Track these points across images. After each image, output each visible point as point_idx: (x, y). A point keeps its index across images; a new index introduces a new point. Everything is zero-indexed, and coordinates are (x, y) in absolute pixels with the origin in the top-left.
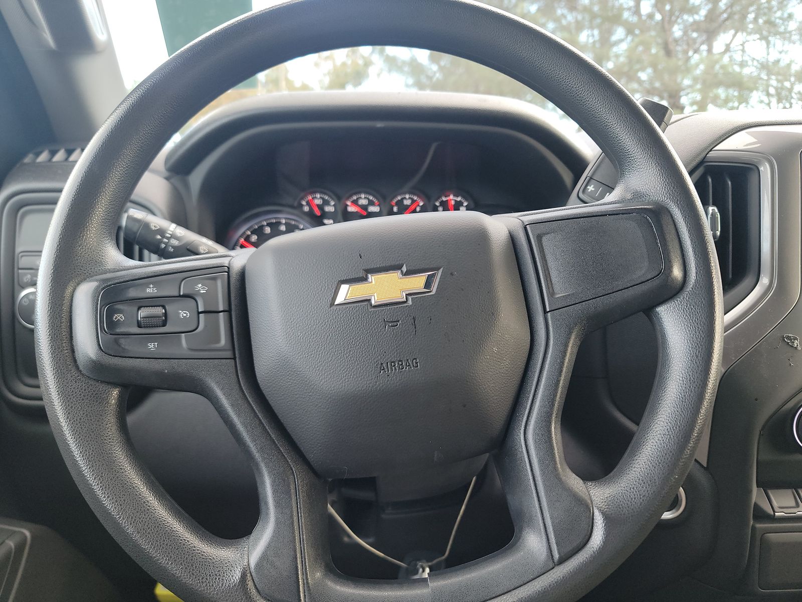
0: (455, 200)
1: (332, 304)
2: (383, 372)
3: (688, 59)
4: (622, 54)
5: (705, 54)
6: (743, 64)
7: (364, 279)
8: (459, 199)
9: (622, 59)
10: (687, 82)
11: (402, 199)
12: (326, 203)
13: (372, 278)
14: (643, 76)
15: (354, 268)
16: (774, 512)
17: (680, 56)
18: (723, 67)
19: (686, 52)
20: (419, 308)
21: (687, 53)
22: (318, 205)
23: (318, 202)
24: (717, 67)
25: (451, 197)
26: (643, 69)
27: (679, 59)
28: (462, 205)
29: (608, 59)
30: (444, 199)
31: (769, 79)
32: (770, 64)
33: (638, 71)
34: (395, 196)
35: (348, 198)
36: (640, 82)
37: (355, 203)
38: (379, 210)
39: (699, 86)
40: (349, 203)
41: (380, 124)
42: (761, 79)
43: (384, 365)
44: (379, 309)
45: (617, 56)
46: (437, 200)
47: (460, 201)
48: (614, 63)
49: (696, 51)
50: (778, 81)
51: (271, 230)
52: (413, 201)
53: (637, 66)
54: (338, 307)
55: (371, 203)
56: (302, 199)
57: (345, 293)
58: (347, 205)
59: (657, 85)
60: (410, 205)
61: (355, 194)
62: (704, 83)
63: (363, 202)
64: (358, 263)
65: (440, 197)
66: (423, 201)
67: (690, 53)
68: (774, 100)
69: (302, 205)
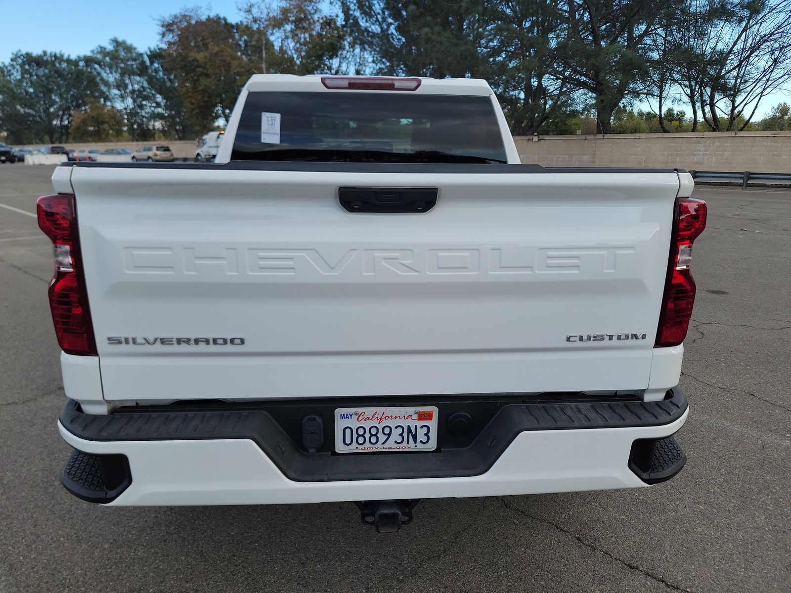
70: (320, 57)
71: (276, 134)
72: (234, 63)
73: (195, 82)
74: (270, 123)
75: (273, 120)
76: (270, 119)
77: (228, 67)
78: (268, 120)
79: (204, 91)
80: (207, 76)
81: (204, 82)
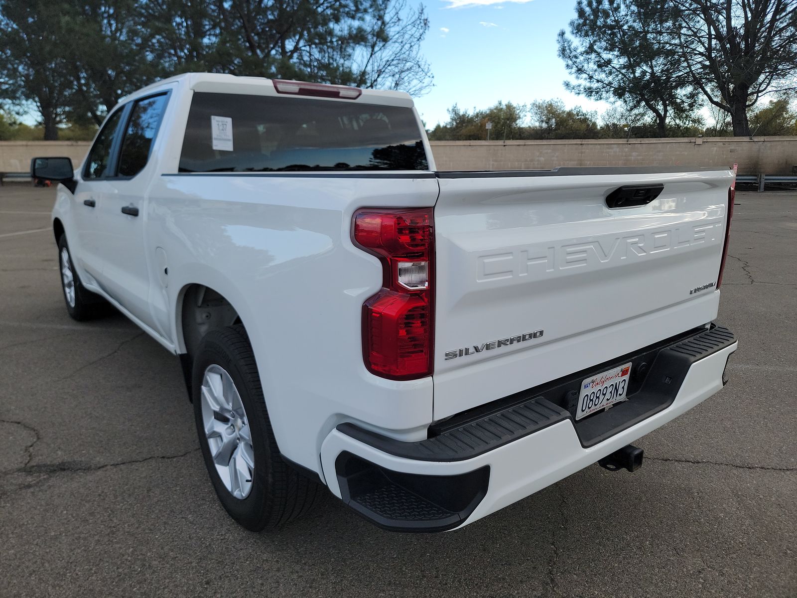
71: (229, 140)
74: (221, 128)
75: (224, 124)
76: (220, 124)
78: (218, 125)
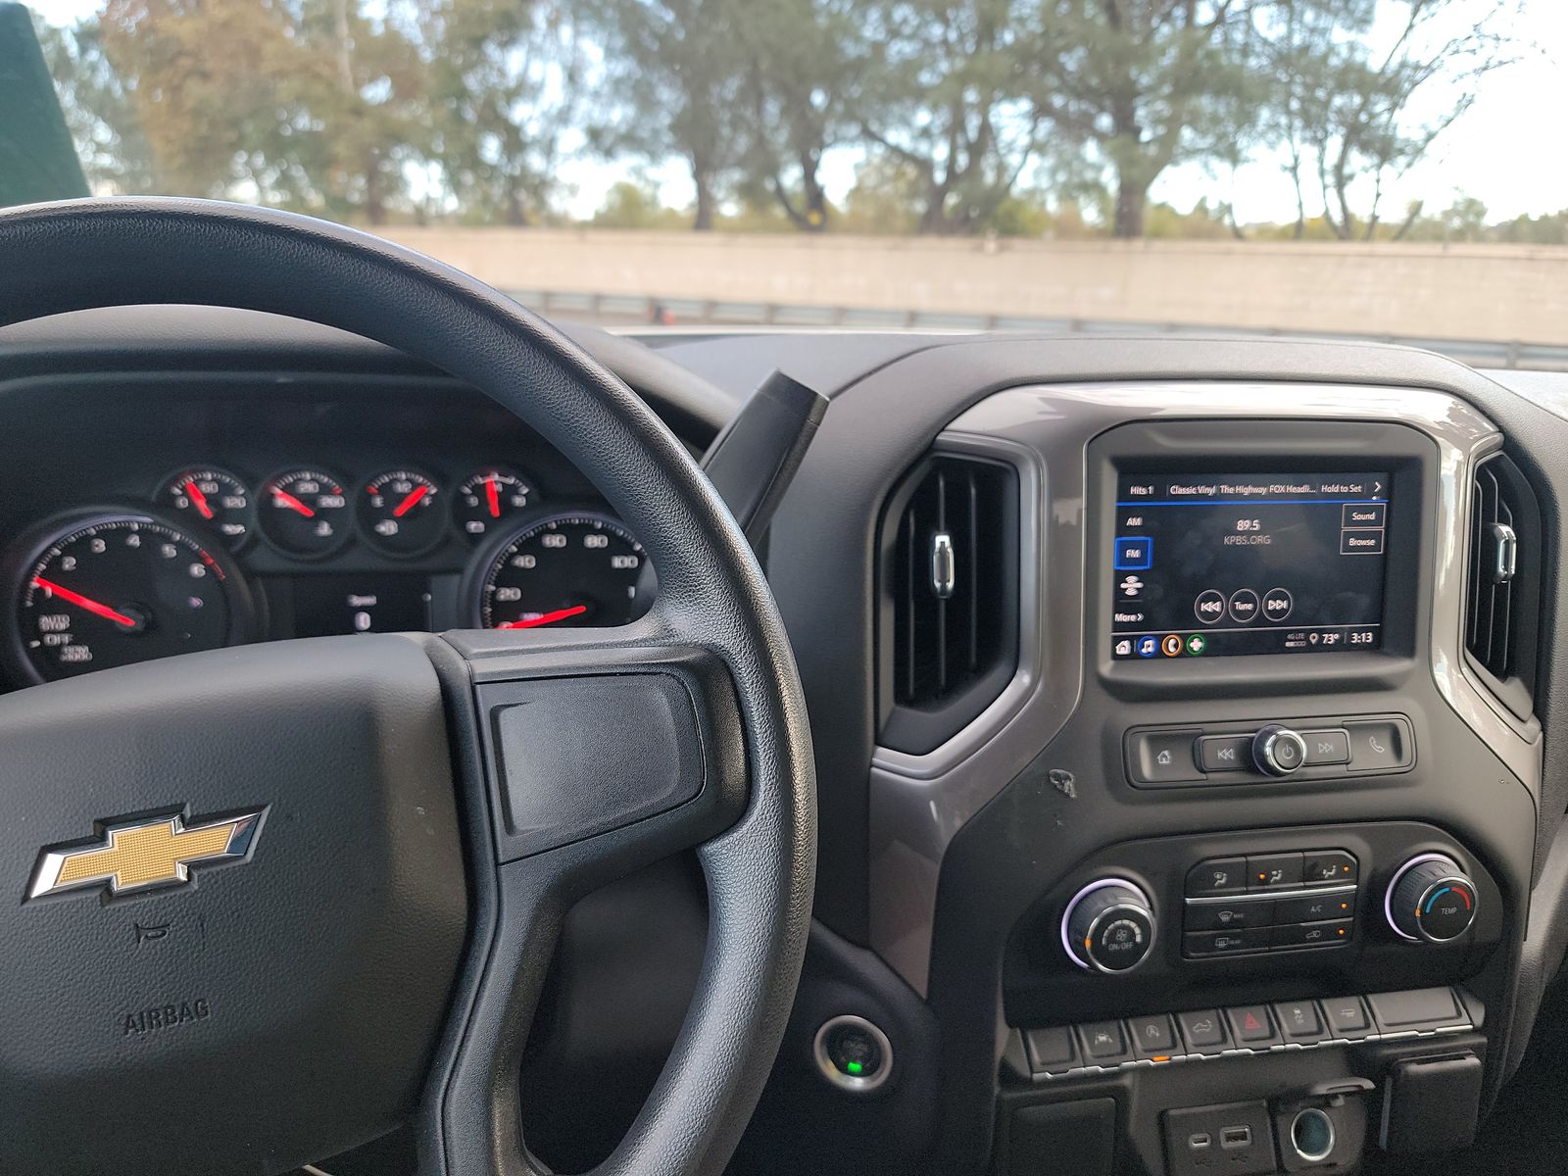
0: (503, 484)
1: (26, 898)
2: (133, 1034)
3: (1151, 33)
4: (1030, 16)
5: (1180, 24)
6: (1246, 51)
7: (100, 839)
8: (511, 481)
9: (1035, 26)
10: (1145, 80)
11: (392, 481)
12: (226, 490)
13: (115, 835)
14: (1071, 62)
15: (76, 818)
16: (1032, 1072)
17: (1136, 25)
18: (1211, 55)
19: (1146, 19)
20: (214, 896)
21: (1149, 20)
22: (207, 496)
23: (209, 488)
24: (1200, 53)
25: (496, 477)
26: (1068, 49)
27: (1133, 33)
28: (518, 494)
29: (1005, 24)
30: (481, 481)
31: (1291, 82)
32: (1294, 53)
33: (1059, 51)
34: (377, 476)
35: (276, 480)
36: (1061, 71)
37: (289, 490)
38: (343, 504)
39: (1166, 89)
40: (277, 491)
41: (282, 378)
42: (1278, 81)
43: (136, 1018)
44: (125, 904)
45: (1021, 21)
46: (465, 483)
47: (513, 485)
48: (1016, 34)
49: (1167, 18)
50: (1306, 86)
51: (106, 545)
52: (415, 485)
53: (1060, 43)
54: (38, 904)
55: (326, 490)
56: (175, 481)
57: (52, 872)
58: (273, 495)
59: (1094, 81)
60: (408, 494)
61: (291, 472)
62: (1176, 84)
63: (308, 488)
64: (86, 806)
65: (470, 478)
66: (436, 486)
67: (1155, 22)
68: (1298, 123)
69: (175, 497)
70: (477, 42)
72: (269, 48)
73: (175, 90)
77: (254, 54)
79: (197, 113)
80: (205, 76)
81: (195, 90)
